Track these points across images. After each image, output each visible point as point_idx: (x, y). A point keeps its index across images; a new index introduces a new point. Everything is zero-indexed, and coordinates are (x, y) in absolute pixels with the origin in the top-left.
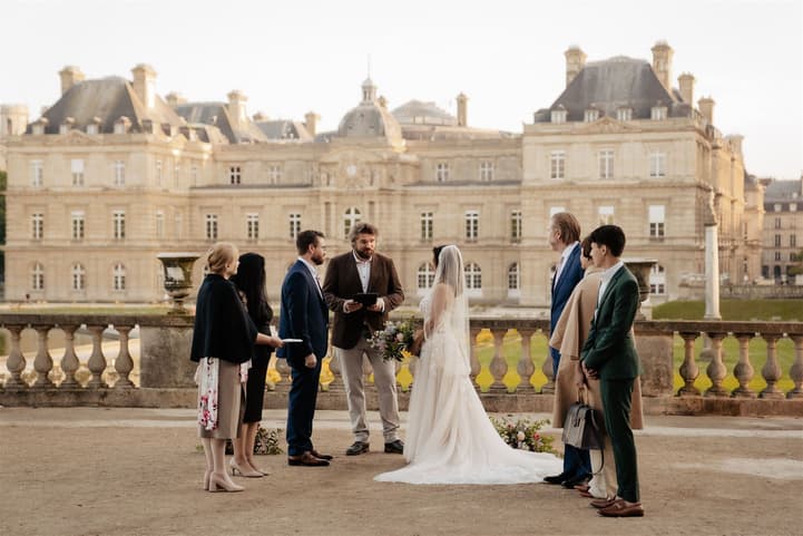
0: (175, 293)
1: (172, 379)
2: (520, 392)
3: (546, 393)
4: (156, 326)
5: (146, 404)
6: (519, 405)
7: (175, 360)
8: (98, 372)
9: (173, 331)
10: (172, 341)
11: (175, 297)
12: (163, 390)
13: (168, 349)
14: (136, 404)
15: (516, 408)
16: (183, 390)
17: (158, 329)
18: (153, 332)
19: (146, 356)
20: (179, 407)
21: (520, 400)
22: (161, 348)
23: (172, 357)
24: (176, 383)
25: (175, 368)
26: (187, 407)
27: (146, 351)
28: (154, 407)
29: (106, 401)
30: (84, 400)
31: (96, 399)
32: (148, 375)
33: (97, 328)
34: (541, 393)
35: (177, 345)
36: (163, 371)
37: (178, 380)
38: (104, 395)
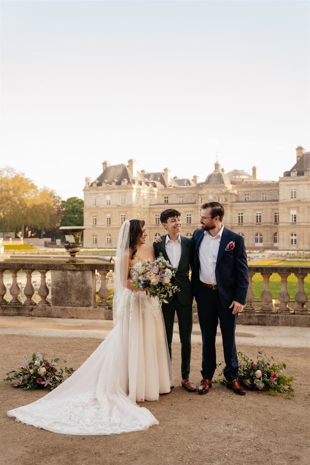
0: (70, 250)
1: (69, 301)
2: (280, 313)
3: (298, 314)
4: (60, 270)
5: (55, 315)
6: (280, 321)
7: (70, 290)
8: (29, 296)
9: (69, 273)
10: (68, 279)
11: (71, 253)
12: (64, 307)
13: (66, 283)
14: (49, 315)
15: (278, 323)
16: (74, 308)
17: (61, 272)
18: (58, 273)
19: (55, 287)
20: (72, 318)
21: (280, 319)
22: (63, 283)
23: (69, 289)
24: (71, 303)
25: (70, 295)
26: (77, 318)
27: (54, 284)
28: (59, 317)
29: (33, 313)
30: (21, 312)
31: (27, 312)
32: (56, 299)
33: (28, 271)
34: (294, 314)
35: (72, 281)
36: (64, 296)
37: (72, 302)
38: (32, 310)
